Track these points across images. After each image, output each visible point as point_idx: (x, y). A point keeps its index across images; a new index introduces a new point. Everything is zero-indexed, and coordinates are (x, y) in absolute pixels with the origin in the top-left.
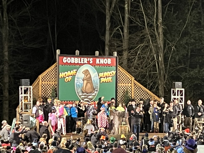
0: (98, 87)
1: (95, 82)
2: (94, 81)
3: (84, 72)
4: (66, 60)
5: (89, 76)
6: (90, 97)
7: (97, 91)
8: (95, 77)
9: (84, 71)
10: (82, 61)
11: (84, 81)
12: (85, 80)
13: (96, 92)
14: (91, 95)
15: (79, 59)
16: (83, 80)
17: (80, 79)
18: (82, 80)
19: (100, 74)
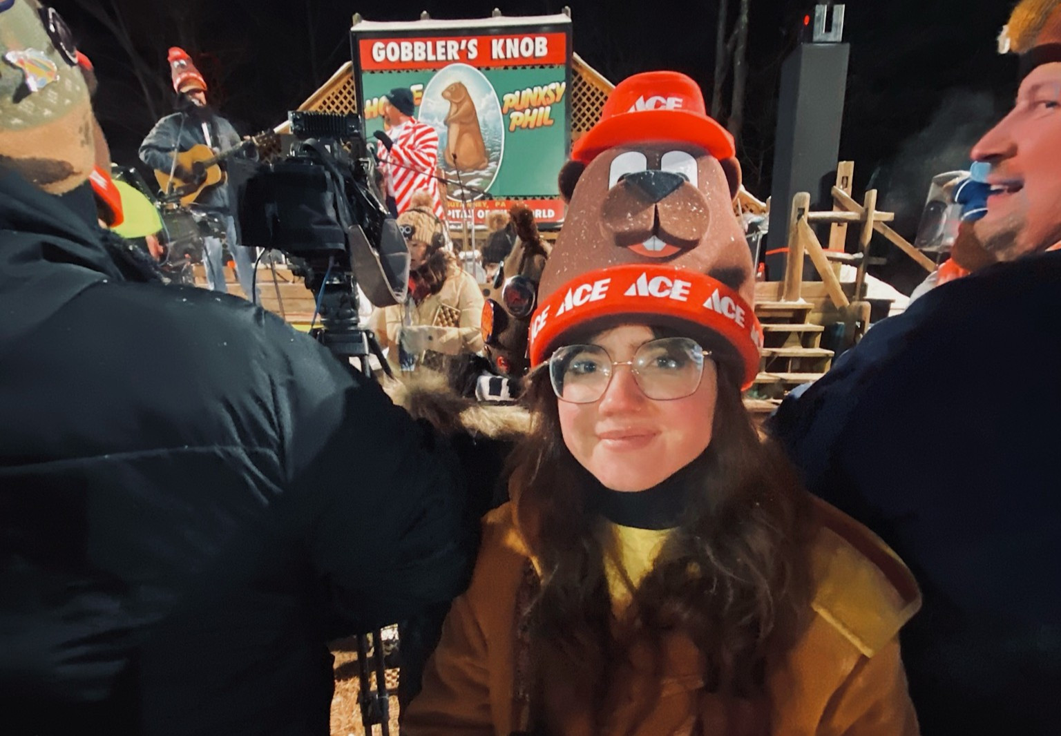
0: (500, 146)
1: (491, 126)
2: (486, 125)
3: (448, 94)
4: (382, 53)
5: (466, 104)
6: (473, 183)
7: (497, 160)
8: (487, 108)
9: (448, 90)
10: (440, 50)
11: (449, 127)
12: (454, 121)
13: (492, 165)
14: (477, 176)
15: (430, 44)
16: (445, 123)
18: (442, 124)
19: (507, 97)
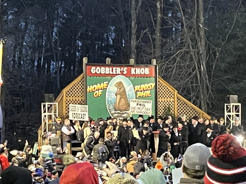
2: (129, 96)
3: (117, 85)
4: (95, 70)
5: (123, 89)
6: (124, 115)
10: (114, 71)
12: (118, 94)
14: (126, 113)
15: (111, 69)
17: (112, 94)
18: (114, 95)
19: (136, 87)
